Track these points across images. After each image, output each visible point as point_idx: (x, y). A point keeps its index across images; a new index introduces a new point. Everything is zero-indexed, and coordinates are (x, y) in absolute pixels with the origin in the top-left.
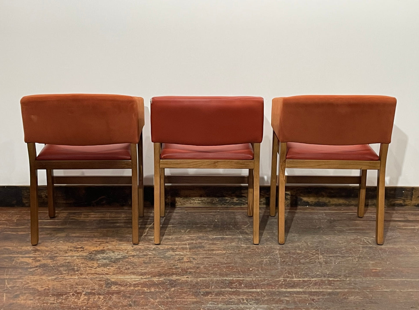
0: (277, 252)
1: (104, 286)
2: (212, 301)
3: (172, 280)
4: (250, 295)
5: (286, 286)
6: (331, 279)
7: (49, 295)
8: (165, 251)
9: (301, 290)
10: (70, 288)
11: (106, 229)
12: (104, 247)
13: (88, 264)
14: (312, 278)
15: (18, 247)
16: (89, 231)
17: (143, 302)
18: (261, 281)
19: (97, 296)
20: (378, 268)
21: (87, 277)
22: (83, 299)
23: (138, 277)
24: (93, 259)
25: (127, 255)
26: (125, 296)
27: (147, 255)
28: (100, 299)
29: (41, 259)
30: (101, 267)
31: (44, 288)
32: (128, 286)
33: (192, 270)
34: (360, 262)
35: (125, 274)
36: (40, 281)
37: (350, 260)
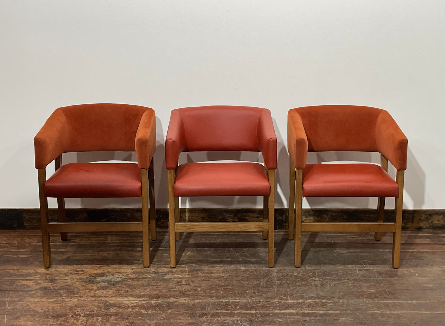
0: (275, 275)
1: (102, 308)
2: (207, 322)
3: (169, 302)
4: (245, 316)
5: (280, 308)
6: (324, 301)
7: (49, 316)
8: (164, 274)
9: (294, 311)
10: (69, 310)
11: (107, 252)
12: (104, 270)
13: (87, 287)
14: (307, 300)
15: (19, 270)
16: (89, 255)
17: (140, 323)
18: (257, 303)
19: (95, 318)
20: (372, 290)
21: (86, 299)
22: (82, 320)
23: (136, 299)
24: (93, 282)
25: (126, 278)
26: (123, 318)
27: (146, 278)
28: (98, 321)
29: (41, 282)
30: (100, 289)
31: (44, 310)
32: (126, 308)
33: (190, 293)
34: (355, 285)
35: (123, 296)
36: (40, 303)
37: (346, 282)
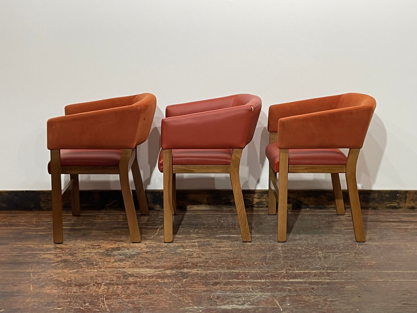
0: (279, 249)
1: (121, 278)
2: (221, 290)
3: (183, 273)
4: (256, 285)
5: (288, 277)
6: (329, 271)
7: (72, 285)
8: (176, 248)
9: (302, 280)
10: (90, 280)
11: (121, 230)
12: (119, 245)
13: (105, 260)
14: (312, 270)
15: (40, 245)
17: (158, 290)
18: (266, 273)
19: (116, 286)
20: (373, 262)
21: (105, 270)
22: (103, 289)
23: (152, 270)
24: (110, 255)
25: (140, 251)
26: (141, 286)
27: (159, 252)
28: (119, 289)
29: (61, 255)
30: (117, 262)
31: (67, 280)
32: (143, 277)
33: (202, 264)
34: (356, 257)
35: (140, 268)
37: (347, 255)
